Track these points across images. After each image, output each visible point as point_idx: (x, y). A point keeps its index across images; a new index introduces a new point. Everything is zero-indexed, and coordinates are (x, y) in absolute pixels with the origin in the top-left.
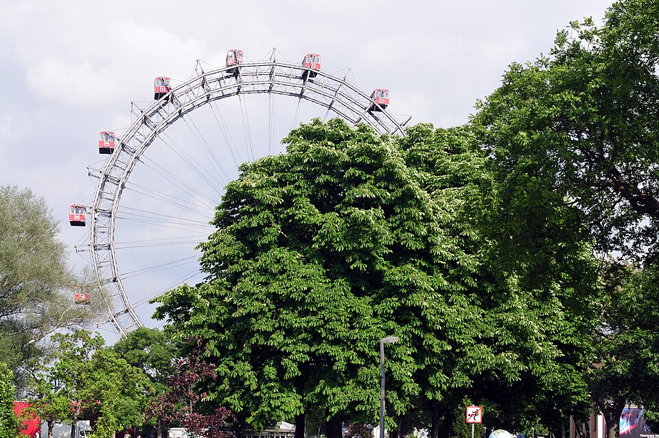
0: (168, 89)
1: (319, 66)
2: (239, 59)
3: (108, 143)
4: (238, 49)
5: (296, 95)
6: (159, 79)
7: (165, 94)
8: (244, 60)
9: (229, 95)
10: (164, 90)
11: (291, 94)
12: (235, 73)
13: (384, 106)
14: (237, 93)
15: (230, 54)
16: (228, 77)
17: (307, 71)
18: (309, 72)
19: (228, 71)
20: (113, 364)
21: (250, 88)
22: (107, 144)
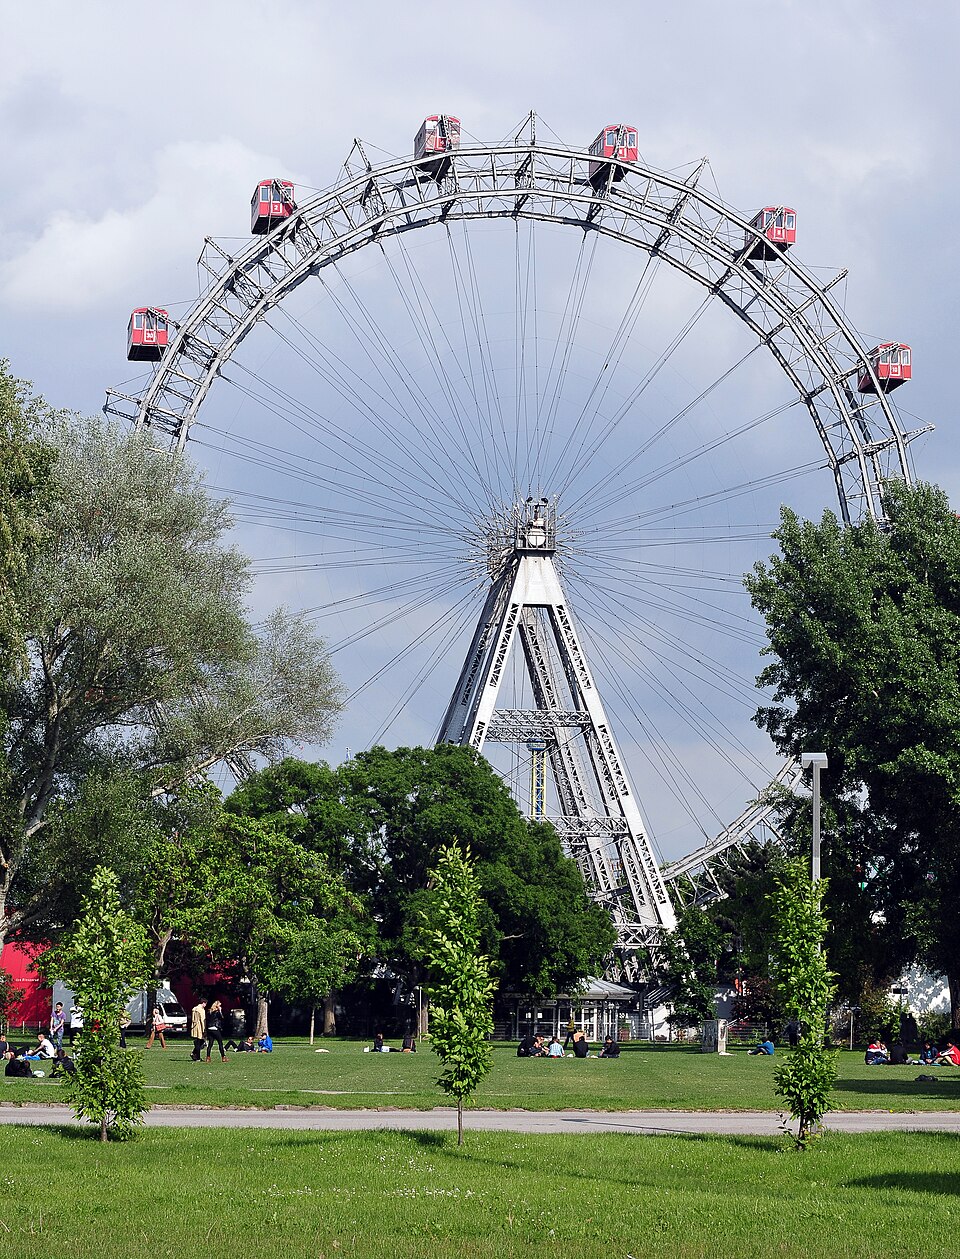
0: (290, 209)
1: (633, 153)
2: (452, 138)
3: (154, 336)
4: (449, 113)
5: (576, 222)
6: (267, 184)
7: (283, 219)
8: (463, 140)
9: (424, 223)
10: (281, 211)
11: (566, 221)
12: (438, 170)
13: (783, 247)
14: (442, 219)
15: (430, 125)
16: (424, 180)
17: (609, 164)
18: (613, 169)
19: (423, 167)
20: (261, 846)
21: (470, 207)
22: (150, 338)
